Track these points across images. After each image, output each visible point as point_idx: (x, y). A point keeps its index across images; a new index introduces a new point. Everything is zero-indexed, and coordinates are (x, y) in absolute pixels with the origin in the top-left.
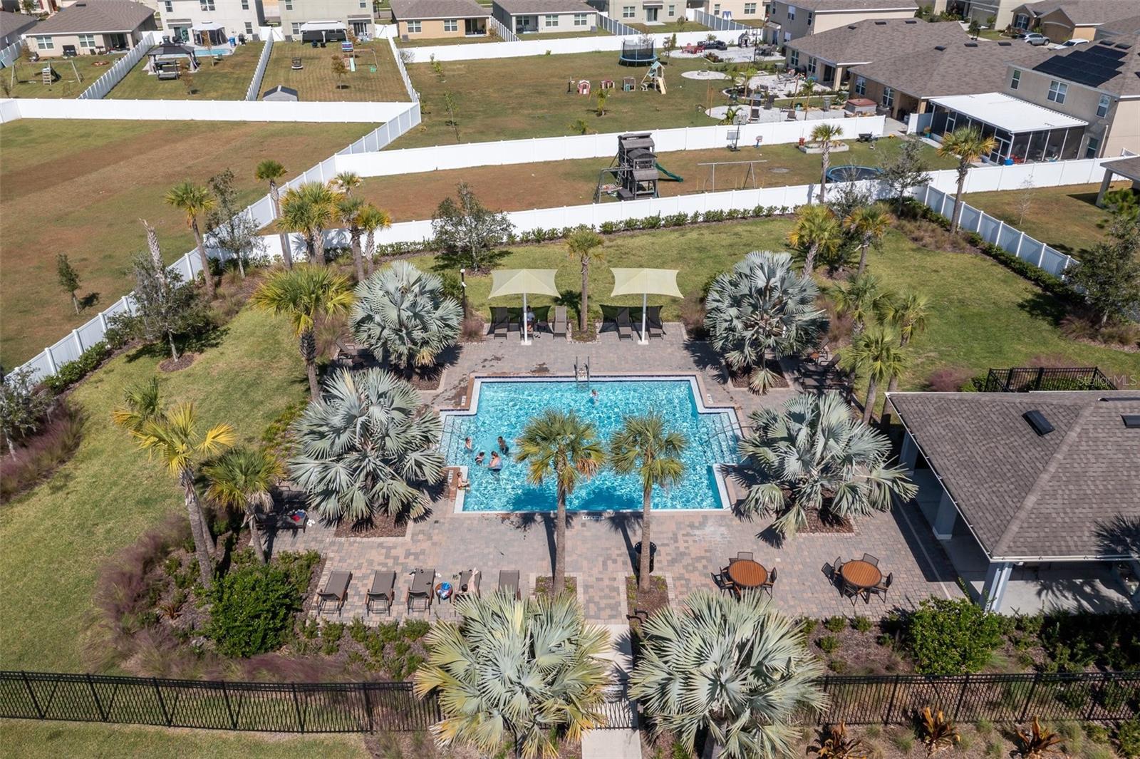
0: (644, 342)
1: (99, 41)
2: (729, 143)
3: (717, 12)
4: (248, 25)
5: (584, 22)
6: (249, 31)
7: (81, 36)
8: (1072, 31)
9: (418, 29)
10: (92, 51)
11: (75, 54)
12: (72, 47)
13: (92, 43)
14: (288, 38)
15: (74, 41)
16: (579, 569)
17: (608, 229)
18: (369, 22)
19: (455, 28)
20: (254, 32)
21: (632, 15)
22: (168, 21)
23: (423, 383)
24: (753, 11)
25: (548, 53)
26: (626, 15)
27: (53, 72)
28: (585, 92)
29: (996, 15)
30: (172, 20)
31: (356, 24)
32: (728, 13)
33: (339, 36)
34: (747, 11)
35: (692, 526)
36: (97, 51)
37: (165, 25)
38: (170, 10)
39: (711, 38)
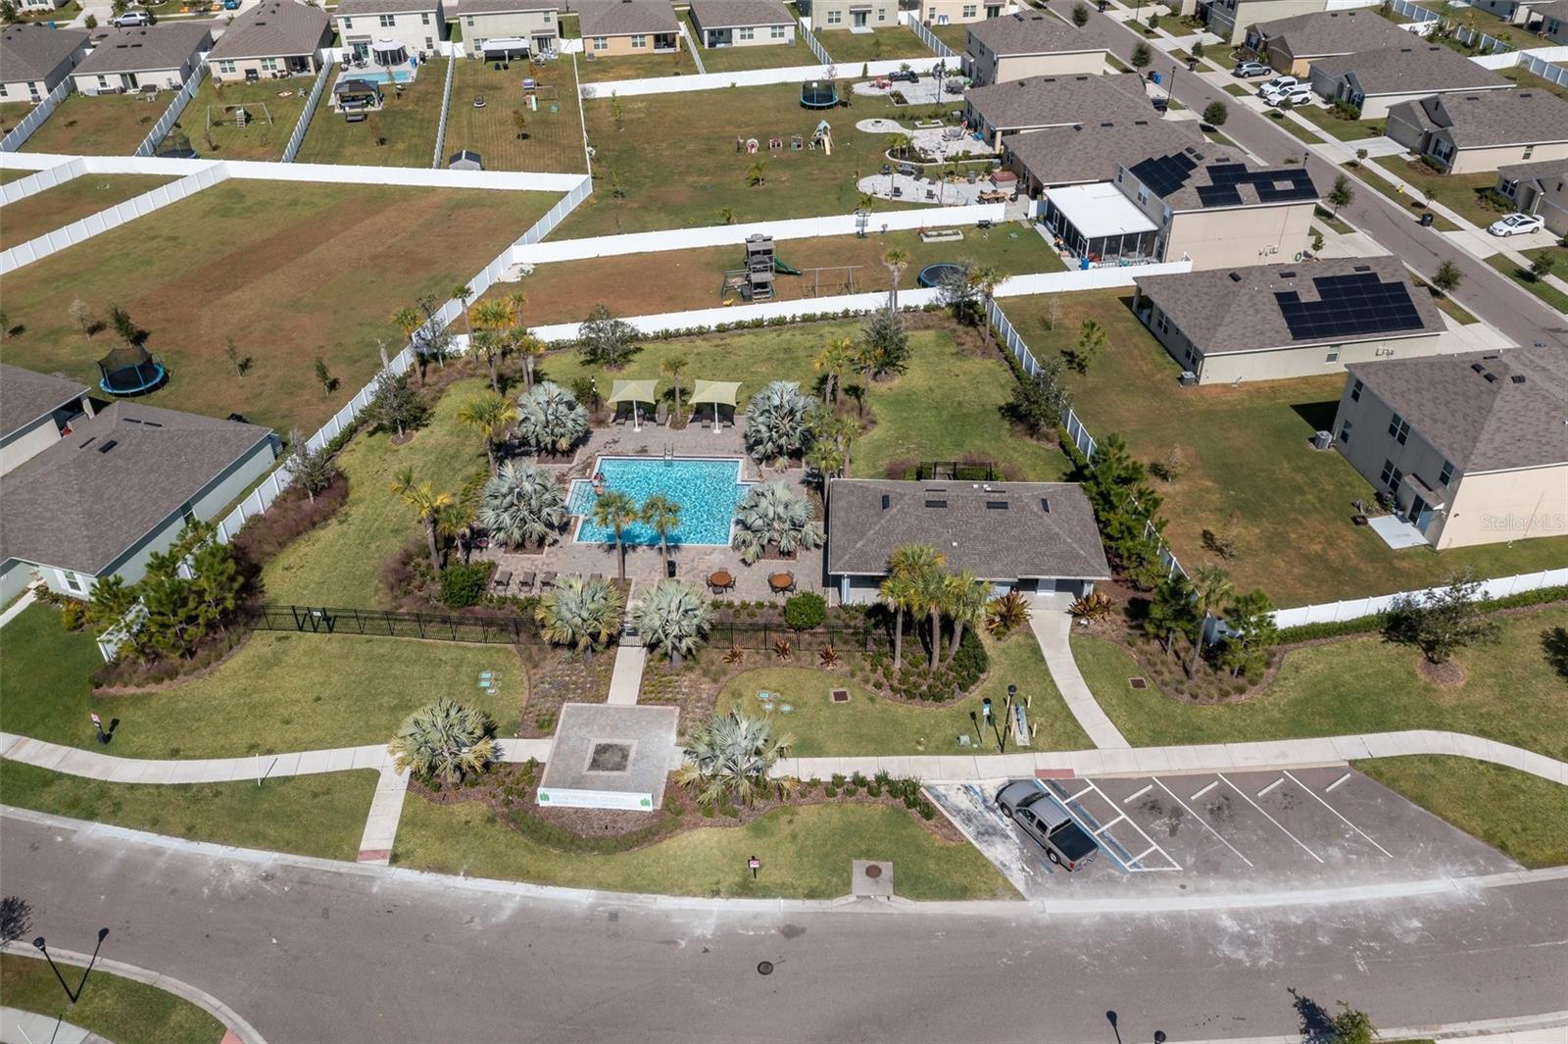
0: (717, 431)
1: (281, 64)
2: (859, 229)
3: (932, 16)
4: (429, 40)
5: (782, 35)
6: (430, 46)
7: (263, 60)
8: (1292, 62)
9: (605, 46)
10: (274, 75)
11: (257, 78)
12: (254, 71)
13: (274, 67)
14: (470, 56)
15: (256, 65)
16: (635, 574)
17: (722, 329)
18: (554, 37)
19: (643, 44)
20: (435, 48)
21: (838, 20)
22: (347, 38)
23: (564, 459)
24: (973, 14)
25: (733, 85)
26: (830, 21)
27: (246, 113)
28: (753, 151)
29: (1232, 29)
30: (352, 37)
31: (540, 39)
32: (944, 17)
33: (523, 54)
34: (966, 14)
35: (705, 554)
36: (279, 75)
37: (344, 42)
38: (349, 26)
39: (905, 67)
